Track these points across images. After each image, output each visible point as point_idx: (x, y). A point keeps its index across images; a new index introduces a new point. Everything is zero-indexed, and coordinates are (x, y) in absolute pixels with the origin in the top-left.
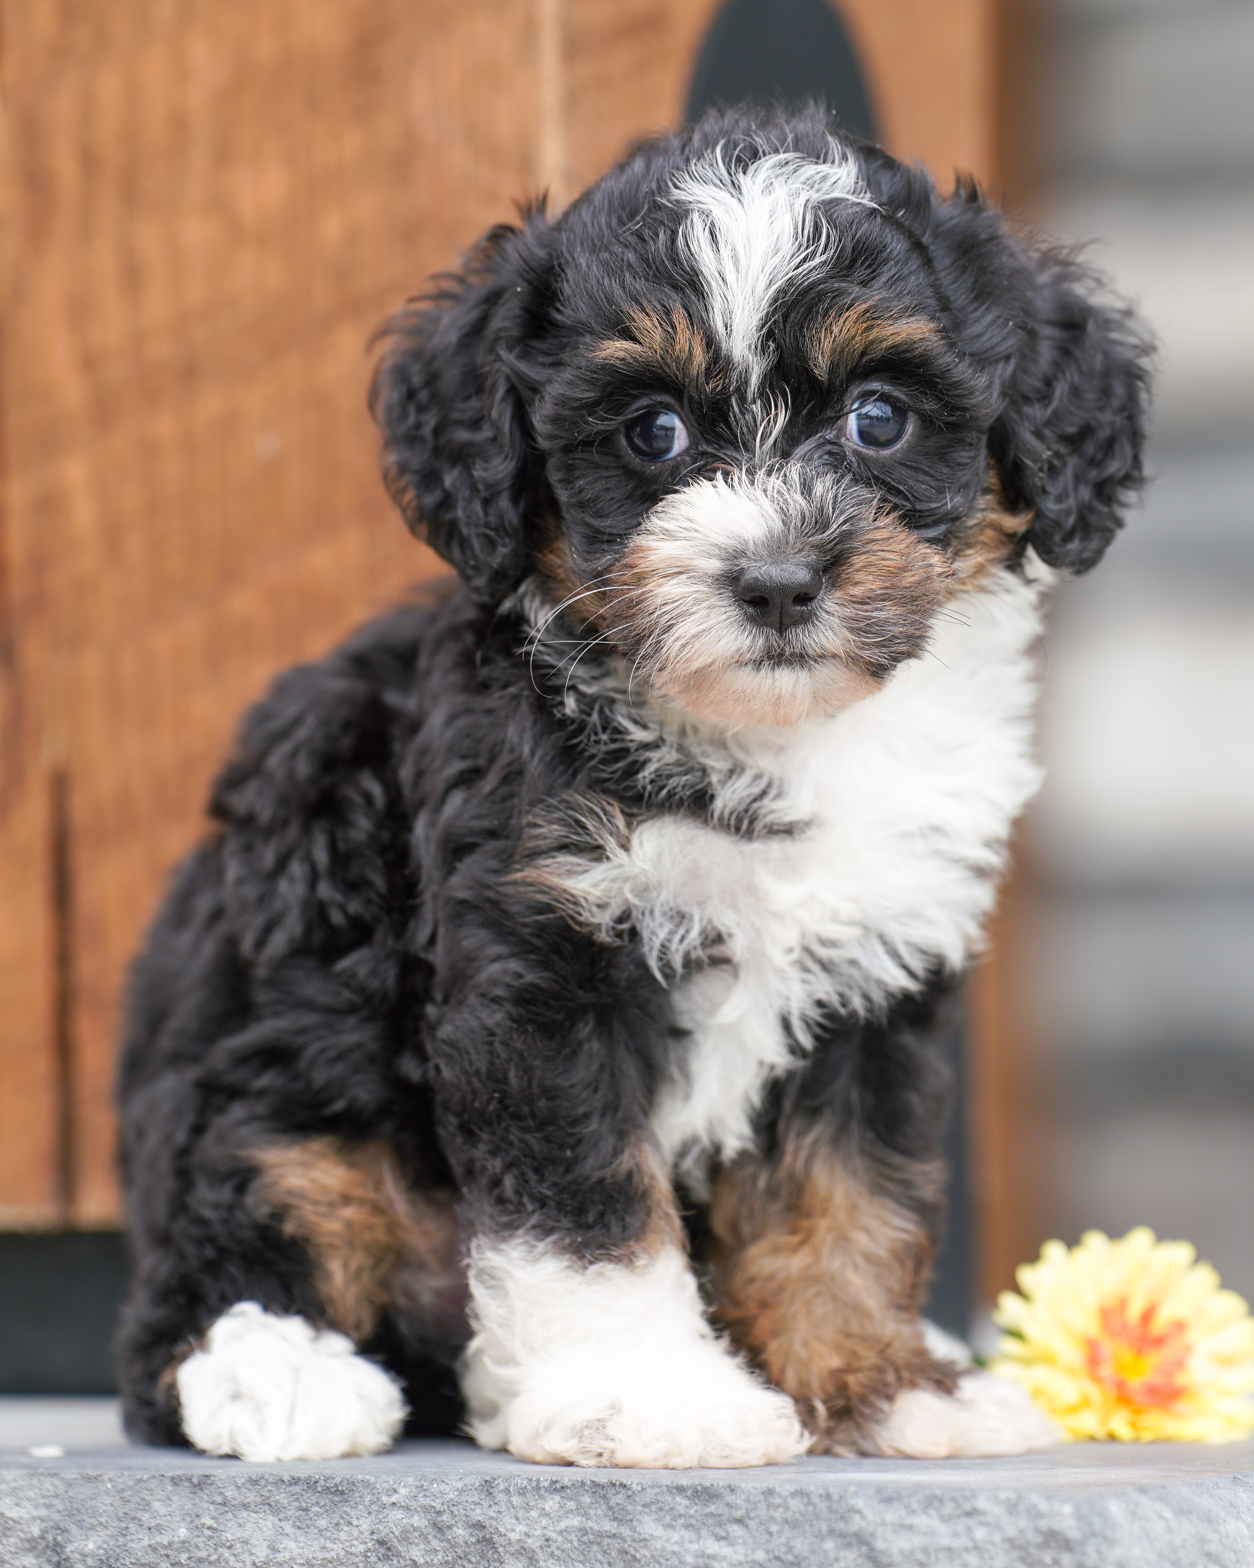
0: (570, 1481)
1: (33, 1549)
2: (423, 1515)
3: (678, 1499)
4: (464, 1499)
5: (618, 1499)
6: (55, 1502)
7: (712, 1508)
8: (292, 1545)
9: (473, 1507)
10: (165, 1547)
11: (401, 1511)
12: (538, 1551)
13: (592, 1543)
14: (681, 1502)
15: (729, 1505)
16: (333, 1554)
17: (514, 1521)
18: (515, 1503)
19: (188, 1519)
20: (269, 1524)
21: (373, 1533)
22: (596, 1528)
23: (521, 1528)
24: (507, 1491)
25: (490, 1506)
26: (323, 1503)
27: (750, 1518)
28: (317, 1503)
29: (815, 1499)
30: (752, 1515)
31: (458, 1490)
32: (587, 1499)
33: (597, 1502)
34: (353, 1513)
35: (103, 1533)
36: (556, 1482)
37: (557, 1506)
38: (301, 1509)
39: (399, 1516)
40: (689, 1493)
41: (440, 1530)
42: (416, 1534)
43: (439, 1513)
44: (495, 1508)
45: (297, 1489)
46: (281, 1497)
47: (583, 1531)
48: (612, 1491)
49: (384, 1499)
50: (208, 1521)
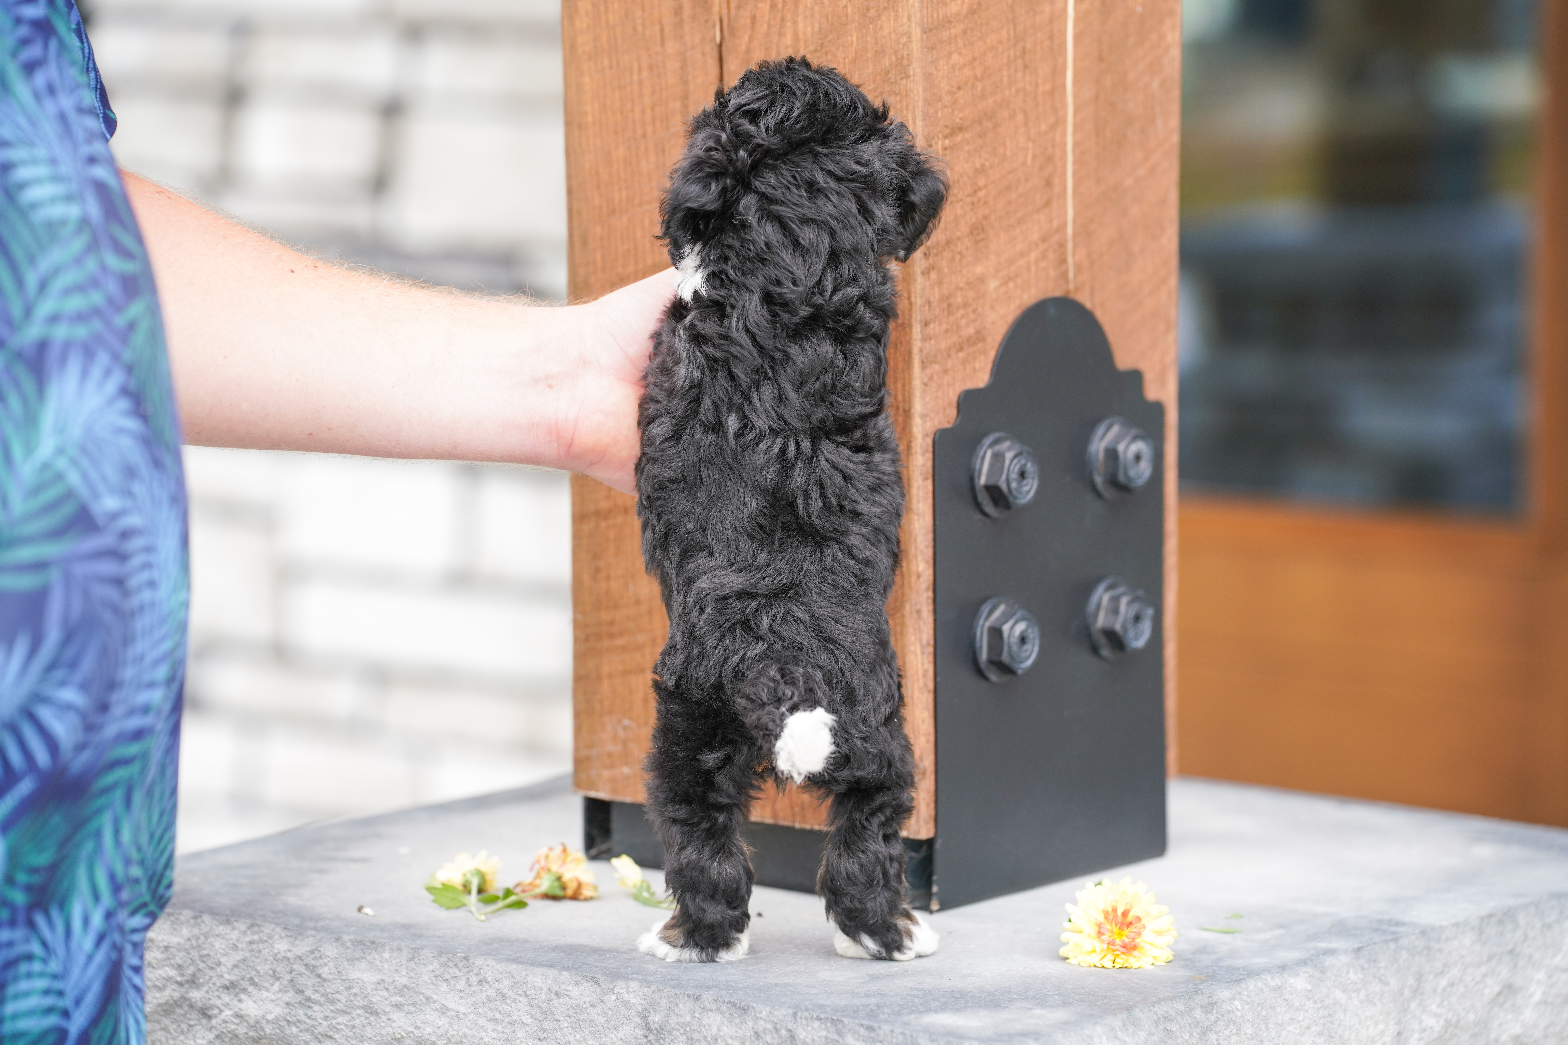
1: (640, 1016)
5: (840, 1026)
6: (648, 998)
8: (725, 1029)
10: (682, 1023)
14: (862, 1031)
15: (878, 1035)
17: (802, 1030)
19: (691, 1013)
20: (719, 1019)
21: (753, 1028)
22: (831, 1037)
23: (804, 1034)
28: (736, 1013)
32: (829, 1024)
35: (661, 1014)
38: (730, 1014)
41: (777, 1030)
42: (768, 1031)
43: (776, 1024)
45: (729, 1006)
46: (724, 1008)
47: (826, 1038)
48: (838, 1023)
49: (758, 1015)
50: (697, 1015)
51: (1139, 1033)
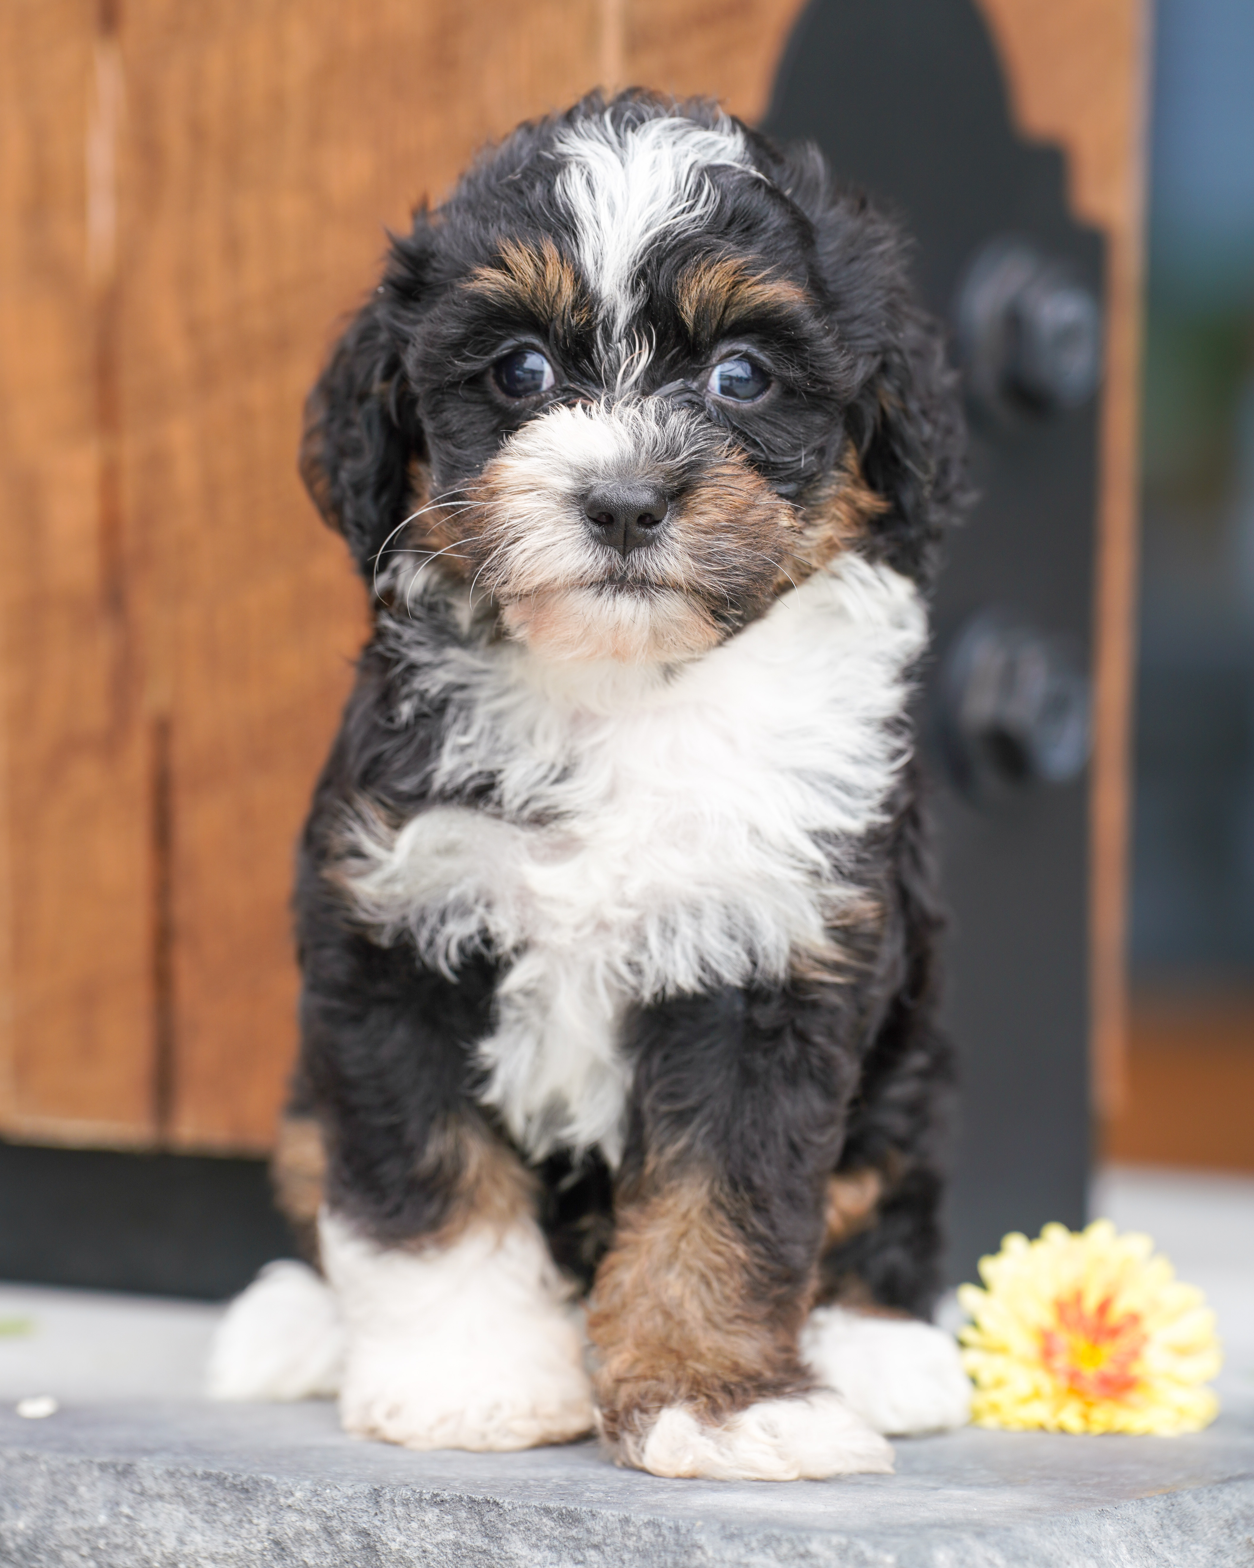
0: (449, 1495)
2: (314, 1519)
3: (544, 1520)
4: (352, 1506)
5: (491, 1516)
7: (573, 1532)
8: (198, 1538)
9: (361, 1514)
10: (86, 1532)
11: (295, 1514)
12: (416, 1561)
13: (465, 1557)
14: (547, 1523)
15: (588, 1531)
16: (234, 1550)
17: (396, 1531)
18: (398, 1513)
19: (109, 1506)
20: (180, 1516)
21: (269, 1533)
22: (469, 1543)
23: (401, 1538)
24: (392, 1501)
25: (376, 1514)
26: (229, 1499)
27: (606, 1545)
28: (225, 1499)
29: (665, 1532)
30: (608, 1541)
31: (347, 1497)
32: (463, 1514)
33: (472, 1518)
34: (255, 1511)
35: (32, 1512)
36: (437, 1495)
37: (435, 1520)
38: (209, 1503)
39: (294, 1519)
40: (555, 1515)
41: (330, 1534)
42: (308, 1537)
43: (329, 1518)
44: (380, 1517)
45: (208, 1484)
46: (193, 1491)
47: (457, 1545)
48: (486, 1508)
49: (282, 1500)
50: (126, 1510)
51: (1193, 1547)
